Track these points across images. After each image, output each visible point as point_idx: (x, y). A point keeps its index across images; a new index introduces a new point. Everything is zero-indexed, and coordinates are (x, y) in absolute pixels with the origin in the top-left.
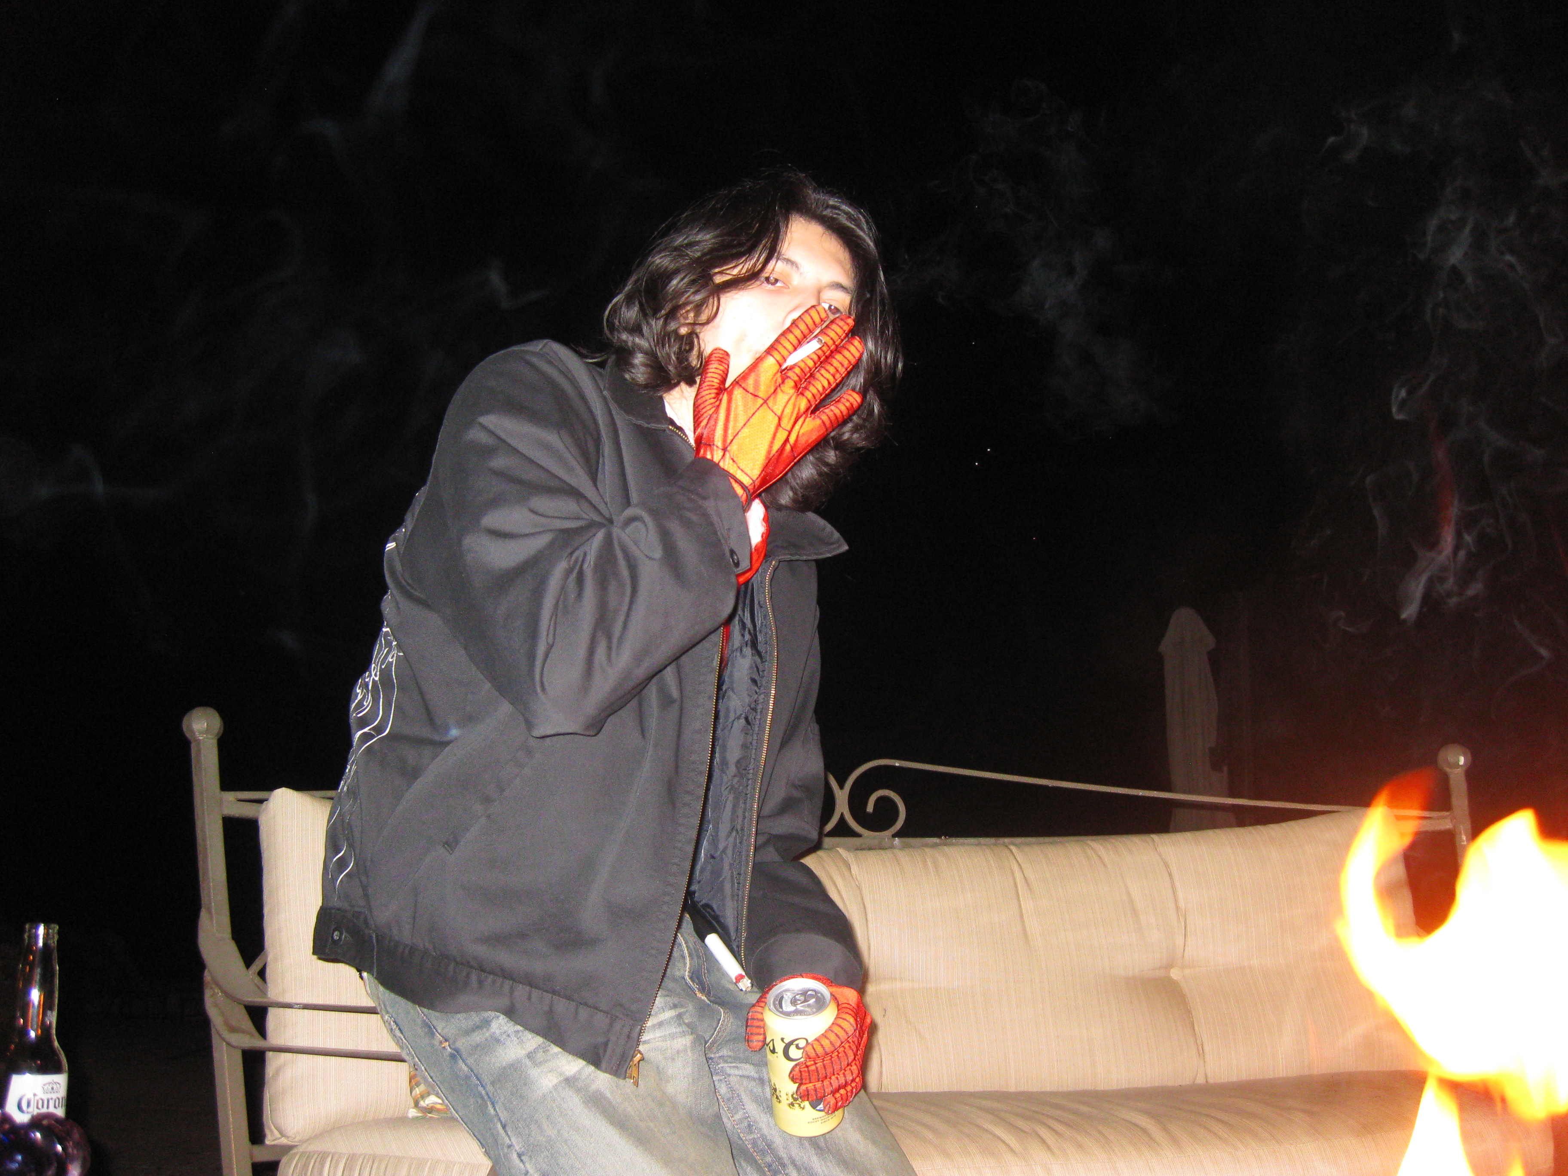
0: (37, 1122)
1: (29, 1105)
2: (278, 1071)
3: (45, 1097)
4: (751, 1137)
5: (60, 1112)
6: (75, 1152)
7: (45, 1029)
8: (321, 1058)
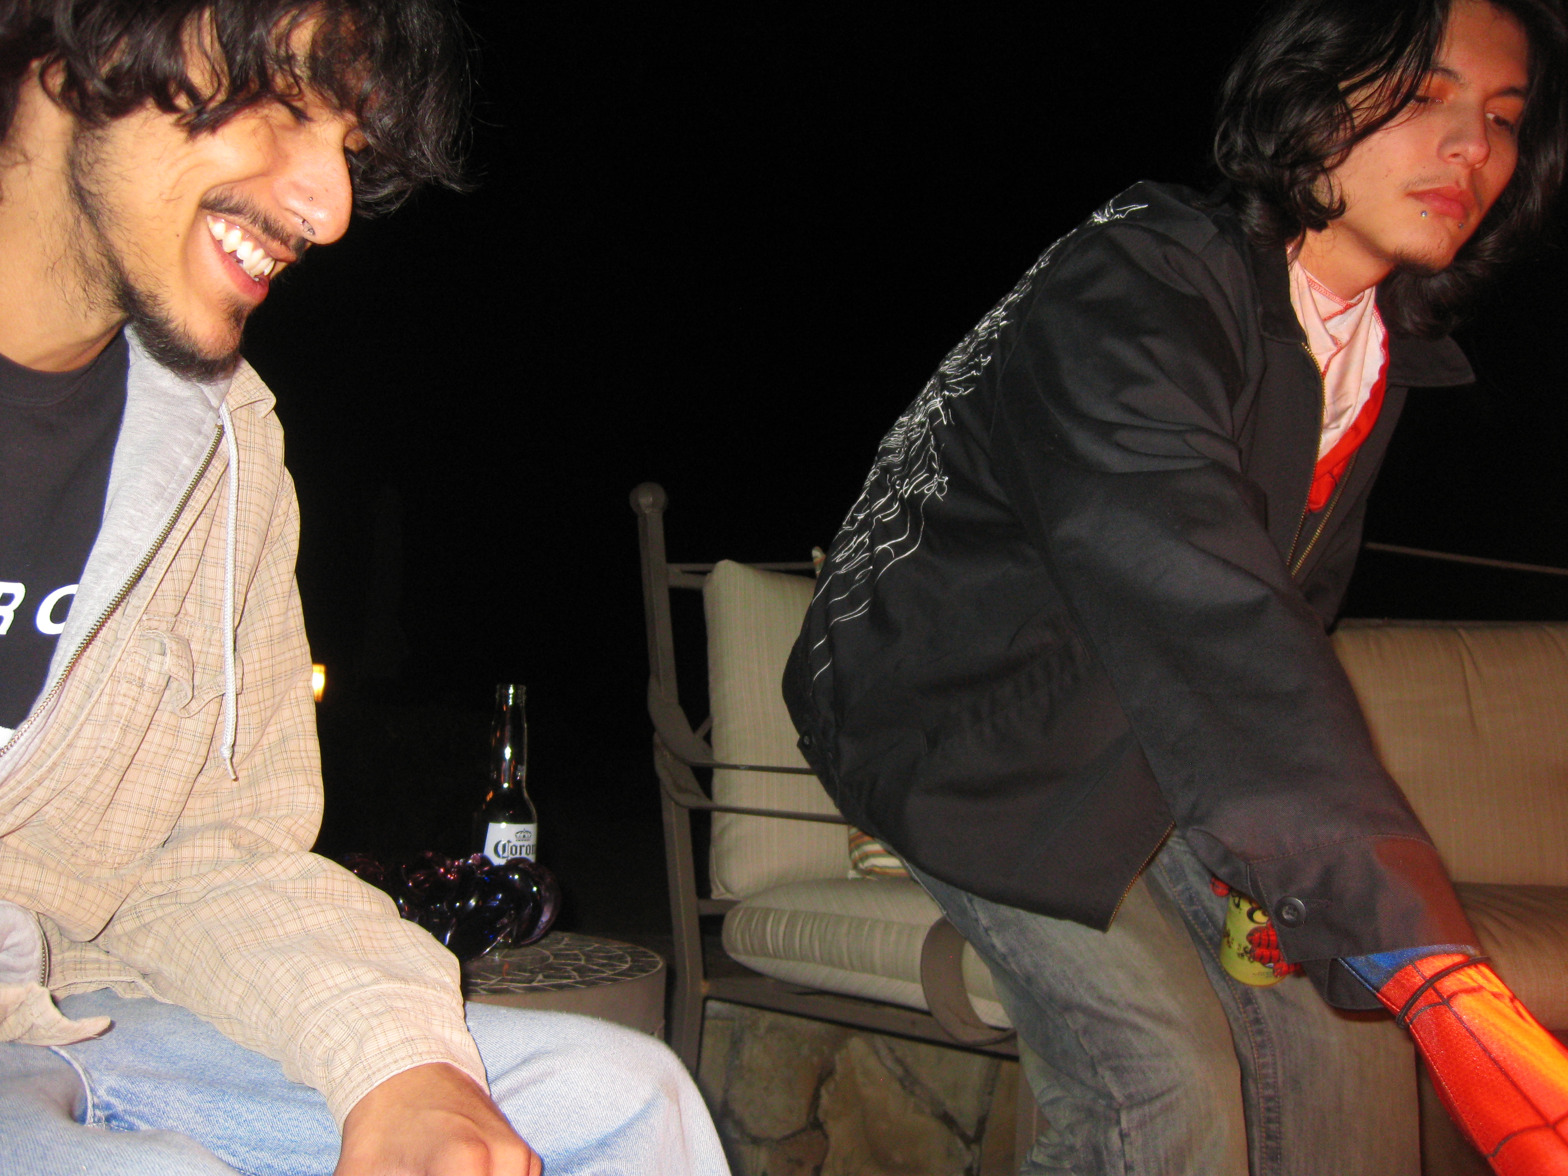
0: (514, 865)
1: (504, 851)
2: (724, 829)
3: (519, 844)
4: (1193, 908)
5: (532, 858)
6: (548, 894)
7: (516, 784)
8: (764, 820)
